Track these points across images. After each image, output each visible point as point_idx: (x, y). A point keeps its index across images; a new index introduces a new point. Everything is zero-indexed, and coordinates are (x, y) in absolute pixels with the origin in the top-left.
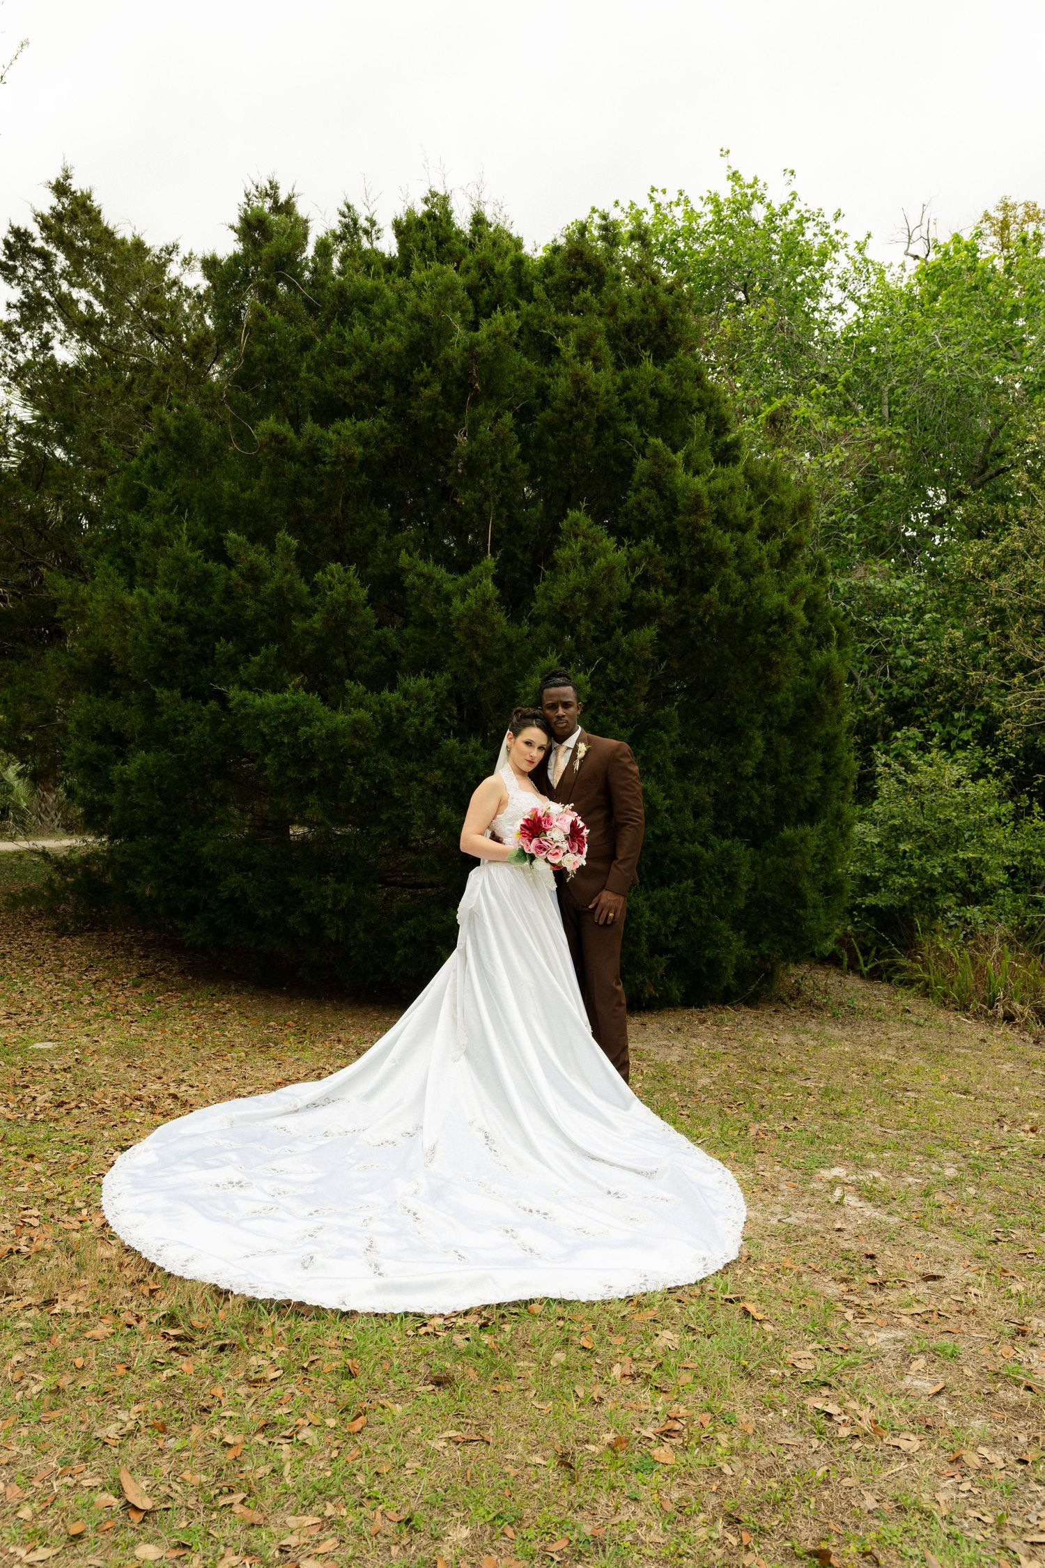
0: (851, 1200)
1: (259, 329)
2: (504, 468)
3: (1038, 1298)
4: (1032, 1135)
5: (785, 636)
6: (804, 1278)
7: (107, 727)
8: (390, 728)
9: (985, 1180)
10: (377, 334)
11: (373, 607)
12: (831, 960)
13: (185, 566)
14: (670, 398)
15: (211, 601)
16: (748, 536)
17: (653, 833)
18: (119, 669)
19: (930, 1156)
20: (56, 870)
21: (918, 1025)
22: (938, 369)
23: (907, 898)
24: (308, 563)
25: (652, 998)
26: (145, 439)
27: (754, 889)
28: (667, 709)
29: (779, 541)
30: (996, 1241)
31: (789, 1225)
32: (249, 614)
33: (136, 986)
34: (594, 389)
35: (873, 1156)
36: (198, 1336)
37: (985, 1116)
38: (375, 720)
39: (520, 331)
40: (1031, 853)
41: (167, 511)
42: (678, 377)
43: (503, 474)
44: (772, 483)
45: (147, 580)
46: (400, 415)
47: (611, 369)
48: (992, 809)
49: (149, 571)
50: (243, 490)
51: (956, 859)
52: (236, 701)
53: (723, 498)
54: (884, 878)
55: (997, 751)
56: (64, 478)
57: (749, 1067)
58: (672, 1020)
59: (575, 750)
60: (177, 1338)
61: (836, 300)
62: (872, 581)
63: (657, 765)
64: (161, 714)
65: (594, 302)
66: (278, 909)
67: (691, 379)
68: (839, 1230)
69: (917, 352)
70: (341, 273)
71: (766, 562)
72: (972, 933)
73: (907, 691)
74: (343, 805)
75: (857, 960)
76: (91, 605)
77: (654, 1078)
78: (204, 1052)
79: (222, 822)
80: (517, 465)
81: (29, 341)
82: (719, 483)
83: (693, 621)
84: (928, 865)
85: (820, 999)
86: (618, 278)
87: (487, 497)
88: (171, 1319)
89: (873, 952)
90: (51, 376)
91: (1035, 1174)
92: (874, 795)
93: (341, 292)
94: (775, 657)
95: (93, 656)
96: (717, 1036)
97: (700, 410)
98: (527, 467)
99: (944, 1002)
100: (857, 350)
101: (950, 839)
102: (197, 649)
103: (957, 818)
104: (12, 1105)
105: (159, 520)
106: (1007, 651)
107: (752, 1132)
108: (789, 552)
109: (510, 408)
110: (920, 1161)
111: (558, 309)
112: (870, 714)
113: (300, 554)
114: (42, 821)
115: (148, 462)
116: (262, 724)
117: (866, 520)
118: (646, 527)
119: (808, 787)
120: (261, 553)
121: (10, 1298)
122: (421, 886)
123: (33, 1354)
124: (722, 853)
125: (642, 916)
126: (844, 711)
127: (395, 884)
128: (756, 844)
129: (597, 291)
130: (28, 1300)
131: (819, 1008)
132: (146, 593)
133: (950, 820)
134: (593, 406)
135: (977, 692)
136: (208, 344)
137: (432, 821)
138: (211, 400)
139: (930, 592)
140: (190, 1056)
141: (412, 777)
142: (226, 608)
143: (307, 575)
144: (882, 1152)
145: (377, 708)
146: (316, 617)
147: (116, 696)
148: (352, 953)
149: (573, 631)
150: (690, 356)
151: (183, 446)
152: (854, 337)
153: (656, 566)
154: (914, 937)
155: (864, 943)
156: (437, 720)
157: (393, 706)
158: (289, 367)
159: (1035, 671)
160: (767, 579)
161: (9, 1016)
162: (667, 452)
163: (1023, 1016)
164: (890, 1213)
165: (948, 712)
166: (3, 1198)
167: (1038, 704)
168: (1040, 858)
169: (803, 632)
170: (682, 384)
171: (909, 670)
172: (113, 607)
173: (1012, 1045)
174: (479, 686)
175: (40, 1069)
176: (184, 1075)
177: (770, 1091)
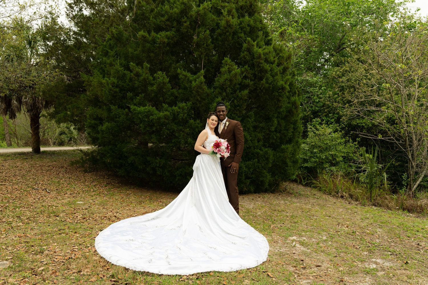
0: (297, 245)
1: (139, 6)
2: (207, 46)
3: (347, 272)
4: (347, 228)
5: (283, 93)
6: (284, 266)
7: (97, 116)
8: (175, 117)
9: (334, 240)
10: (171, 8)
11: (170, 84)
12: (295, 181)
13: (119, 72)
14: (253, 27)
15: (126, 82)
16: (274, 65)
18: (101, 100)
19: (319, 234)
20: (84, 155)
21: (318, 199)
22: (327, 19)
23: (315, 164)
24: (152, 71)
25: (246, 191)
26: (108, 36)
27: (274, 162)
28: (251, 113)
29: (282, 67)
30: (336, 257)
31: (281, 252)
32: (136, 85)
33: (106, 186)
34: (232, 24)
35: (304, 234)
36: (120, 281)
37: (334, 223)
38: (171, 114)
39: (211, 8)
40: (349, 152)
41: (114, 57)
42: (255, 21)
44: (281, 51)
45: (108, 76)
46: (178, 31)
47: (237, 18)
48: (339, 141)
49: (109, 73)
50: (135, 51)
51: (329, 154)
52: (133, 109)
53: (267, 55)
54: (309, 159)
55: (340, 125)
56: (86, 47)
57: (272, 209)
58: (251, 197)
59: (225, 124)
60: (114, 281)
62: (308, 78)
63: (248, 128)
64: (112, 113)
66: (144, 166)
67: (259, 22)
68: (294, 253)
69: (322, 15)
71: (278, 73)
72: (333, 174)
73: (317, 108)
74: (162, 138)
75: (302, 181)
76: (93, 83)
77: (246, 212)
78: (124, 205)
79: (129, 142)
80: (210, 45)
81: (76, 9)
82: (266, 51)
83: (258, 89)
84: (321, 156)
85: (291, 191)
87: (202, 54)
88: (113, 276)
89: (306, 179)
90: (82, 18)
91: (347, 239)
92: (307, 136)
94: (280, 99)
95: (94, 97)
96: (263, 201)
97: (261, 30)
98: (213, 45)
99: (325, 192)
100: (306, 14)
101: (328, 148)
102: (122, 95)
103: (330, 143)
104: (71, 218)
105: (111, 59)
106: (344, 98)
107: (272, 227)
108: (285, 70)
109: (209, 29)
110: (317, 235)
111: (222, 1)
112: (307, 114)
113: (150, 69)
114: (81, 141)
115: (108, 43)
116: (140, 115)
117: (307, 61)
118: (246, 63)
119: (289, 134)
120: (140, 68)
121: (69, 270)
122: (184, 160)
124: (265, 152)
125: (243, 169)
126: (299, 114)
127: (176, 159)
128: (274, 149)
130: (74, 271)
131: (291, 194)
132: (107, 79)
133: (328, 144)
134: (232, 29)
135: (336, 109)
136: (126, 10)
137: (186, 142)
138: (126, 26)
139: (323, 81)
140: (120, 205)
141: (181, 130)
142: (130, 84)
143: (152, 75)
144: (306, 233)
145: (171, 111)
146: (155, 86)
147: (100, 107)
148: (164, 178)
149: (225, 91)
150: (259, 15)
151: (118, 39)
152: (305, 11)
153: (248, 73)
154: (317, 175)
155: (304, 177)
156: (188, 115)
157: (176, 111)
158: (147, 17)
159: (351, 103)
160: (279, 77)
161: (71, 194)
162: (252, 42)
163: (346, 196)
164: (308, 249)
165: (328, 114)
166: (68, 243)
167: (352, 112)
168: (351, 154)
169: (288, 92)
170: (256, 23)
171: (317, 103)
172: (99, 83)
173: (342, 204)
174: (199, 106)
175: (79, 209)
176: (118, 211)
177: (277, 216)
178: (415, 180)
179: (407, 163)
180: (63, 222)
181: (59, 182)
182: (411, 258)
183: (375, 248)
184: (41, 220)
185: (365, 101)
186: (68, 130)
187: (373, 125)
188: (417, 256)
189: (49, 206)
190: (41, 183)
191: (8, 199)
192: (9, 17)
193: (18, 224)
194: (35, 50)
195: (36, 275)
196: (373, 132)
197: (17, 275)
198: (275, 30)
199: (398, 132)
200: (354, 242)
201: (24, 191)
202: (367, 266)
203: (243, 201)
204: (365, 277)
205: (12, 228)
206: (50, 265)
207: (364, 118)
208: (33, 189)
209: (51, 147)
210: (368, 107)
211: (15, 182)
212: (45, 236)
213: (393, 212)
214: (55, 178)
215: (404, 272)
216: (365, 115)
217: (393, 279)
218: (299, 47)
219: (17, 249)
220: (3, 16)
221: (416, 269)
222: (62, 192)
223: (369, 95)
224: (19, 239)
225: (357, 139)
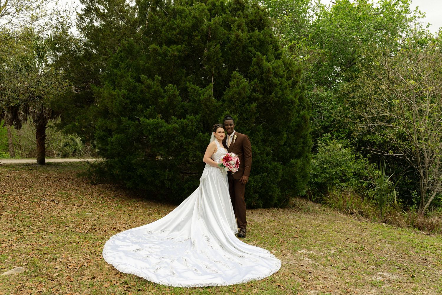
0: (306, 259)
1: (151, 20)
2: (217, 59)
3: (353, 283)
4: (355, 243)
5: (293, 107)
6: (292, 277)
7: (107, 127)
8: (184, 129)
9: (342, 254)
10: (184, 22)
11: (180, 96)
12: (304, 197)
13: (130, 84)
14: (263, 41)
15: (136, 94)
16: (283, 79)
17: (255, 160)
18: (110, 112)
19: (328, 248)
20: (91, 167)
21: (327, 215)
22: (338, 34)
23: (326, 180)
24: (163, 84)
25: (254, 205)
26: (118, 49)
27: (283, 176)
28: (259, 126)
29: (291, 81)
30: (343, 269)
31: (289, 264)
32: (147, 97)
33: (113, 199)
34: (242, 38)
35: (312, 248)
36: (133, 287)
37: (343, 238)
38: (179, 127)
39: (222, 22)
40: (360, 169)
41: (125, 69)
42: (265, 35)
43: (217, 61)
44: (290, 65)
45: (119, 88)
46: (189, 44)
47: (246, 32)
48: (350, 156)
49: (119, 85)
50: (146, 64)
51: (339, 170)
52: (142, 121)
53: (276, 69)
54: (320, 175)
55: (350, 141)
56: (96, 58)
57: (280, 224)
58: (260, 211)
59: (234, 137)
60: (127, 287)
61: (311, 14)
62: (318, 93)
63: (257, 141)
64: (122, 124)
65: (242, 14)
66: (153, 179)
67: (269, 36)
68: (302, 266)
69: (332, 29)
70: (174, 4)
71: (288, 87)
72: (343, 190)
73: (327, 123)
74: (171, 150)
75: (312, 197)
76: (103, 94)
77: (254, 226)
78: (132, 217)
79: (138, 154)
80: (221, 59)
81: (87, 20)
82: (275, 65)
83: (267, 102)
84: (331, 171)
85: (301, 207)
86: (248, 8)
87: (212, 67)
88: (125, 283)
89: (316, 195)
90: (93, 30)
91: (355, 253)
92: (317, 152)
93: (174, 10)
94: (290, 112)
95: (103, 108)
96: (272, 216)
97: (271, 44)
98: (223, 59)
99: (335, 209)
100: (317, 28)
101: (337, 164)
102: (132, 107)
103: (340, 159)
104: (81, 229)
105: (122, 71)
106: (355, 113)
107: (280, 241)
108: (294, 84)
109: (219, 43)
110: (325, 249)
111: (233, 16)
112: (317, 129)
113: (161, 81)
114: (86, 153)
115: (119, 55)
116: (149, 127)
117: (317, 75)
118: (255, 77)
119: (299, 149)
120: (151, 81)
121: (83, 277)
122: (192, 174)
123: (90, 290)
124: (274, 166)
125: (251, 183)
126: (309, 128)
127: (185, 173)
128: (284, 163)
129: (242, 11)
130: (88, 277)
131: (300, 209)
132: (118, 91)
133: (338, 159)
134: (242, 43)
135: (347, 124)
136: (137, 22)
137: (195, 156)
138: (137, 39)
139: (334, 96)
140: (129, 217)
141: (190, 143)
142: (141, 96)
143: (163, 87)
144: (315, 247)
145: (180, 123)
146: (165, 98)
147: (109, 119)
148: (173, 191)
149: (234, 104)
150: (269, 29)
151: (129, 51)
152: (315, 25)
153: (258, 87)
154: (327, 191)
155: (314, 193)
156: (197, 127)
157: (185, 123)
158: (159, 30)
159: (363, 119)
160: (288, 91)
161: (79, 206)
162: (261, 56)
163: (356, 213)
164: (316, 262)
165: (338, 130)
166: (80, 252)
167: (363, 128)
168: (362, 170)
169: (298, 106)
170: (266, 37)
171: (328, 118)
172: (109, 95)
173: (352, 220)
174: (208, 119)
175: (88, 220)
176: (127, 223)
177: (286, 230)
178: (427, 199)
179: (419, 180)
180: (74, 232)
181: (66, 193)
182: (417, 272)
183: (382, 263)
184: (51, 229)
185: (376, 117)
186: (72, 141)
187: (385, 141)
188: (424, 271)
189: (58, 216)
190: (49, 194)
191: (17, 209)
192: (20, 27)
193: (29, 233)
194: (44, 60)
195: (52, 280)
196: (385, 149)
197: (34, 280)
198: (285, 43)
199: (410, 149)
200: (362, 257)
201: (32, 201)
202: (374, 279)
203: (251, 216)
204: (372, 289)
205: (23, 236)
206: (65, 271)
207: (375, 134)
208: (41, 199)
209: (56, 159)
210: (379, 123)
211: (22, 192)
212: (57, 245)
213: (403, 229)
214: (62, 189)
215: (409, 284)
216: (376, 130)
217: (398, 291)
218: (309, 60)
219: (31, 256)
220: (15, 26)
221: (421, 282)
222: (70, 204)
223: (380, 111)
224: (31, 247)
225: (368, 155)
